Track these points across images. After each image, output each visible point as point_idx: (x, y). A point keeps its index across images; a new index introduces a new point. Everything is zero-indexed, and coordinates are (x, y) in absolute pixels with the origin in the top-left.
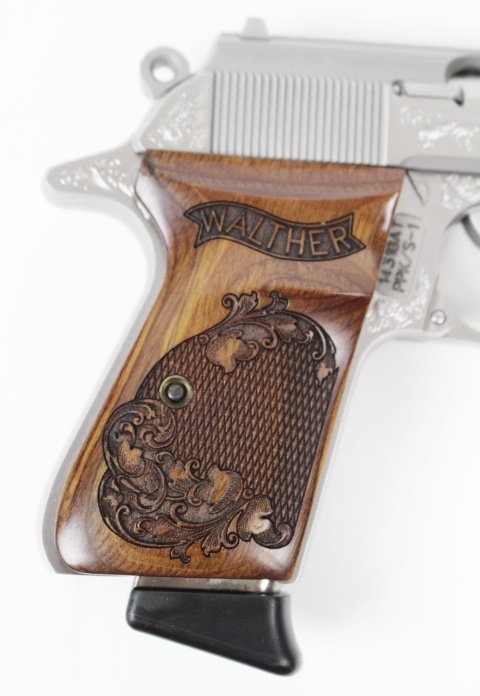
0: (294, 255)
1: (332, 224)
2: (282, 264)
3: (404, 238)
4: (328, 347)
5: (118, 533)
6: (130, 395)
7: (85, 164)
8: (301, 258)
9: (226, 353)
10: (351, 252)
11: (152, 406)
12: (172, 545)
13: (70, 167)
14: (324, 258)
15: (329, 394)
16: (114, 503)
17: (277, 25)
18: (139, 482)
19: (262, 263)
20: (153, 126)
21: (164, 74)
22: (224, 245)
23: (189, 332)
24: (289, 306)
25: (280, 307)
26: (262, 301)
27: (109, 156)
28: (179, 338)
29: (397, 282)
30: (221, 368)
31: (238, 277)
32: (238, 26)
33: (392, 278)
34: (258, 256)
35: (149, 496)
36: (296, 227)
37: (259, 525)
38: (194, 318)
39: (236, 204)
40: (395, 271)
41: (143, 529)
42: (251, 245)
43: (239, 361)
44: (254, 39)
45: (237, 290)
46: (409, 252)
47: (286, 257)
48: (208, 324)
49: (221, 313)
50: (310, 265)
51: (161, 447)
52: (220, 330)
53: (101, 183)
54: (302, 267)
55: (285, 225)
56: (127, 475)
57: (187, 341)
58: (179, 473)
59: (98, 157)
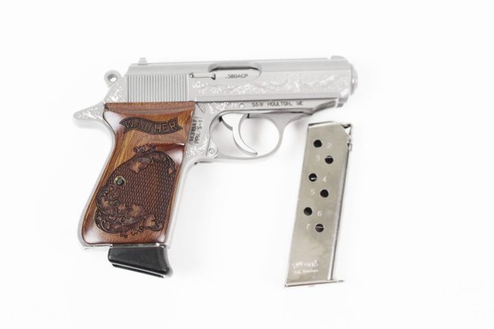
0: (157, 132)
1: (170, 121)
2: (153, 136)
3: (198, 125)
4: (172, 163)
5: (102, 229)
6: (104, 185)
7: (85, 110)
8: (160, 133)
9: (136, 167)
10: (177, 130)
11: (112, 186)
12: (121, 232)
13: (81, 112)
14: (168, 133)
15: (174, 179)
16: (100, 219)
17: (151, 59)
18: (108, 212)
19: (147, 136)
20: (108, 96)
21: (113, 80)
22: (133, 131)
23: (123, 160)
24: (157, 149)
25: (153, 150)
26: (147, 149)
27: (94, 107)
28: (120, 163)
29: (196, 140)
30: (135, 172)
31: (138, 141)
32: (137, 61)
33: (194, 139)
34: (145, 134)
35: (112, 216)
36: (158, 123)
37: (150, 223)
38: (124, 157)
39: (137, 118)
40: (195, 137)
41: (111, 227)
42: (143, 131)
43: (140, 169)
44: (143, 65)
45: (138, 145)
46: (199, 130)
47: (155, 134)
48: (129, 158)
49: (133, 153)
50: (163, 135)
51: (115, 199)
52: (133, 159)
53: (91, 116)
54: (160, 136)
55: (154, 123)
56: (104, 210)
57: (123, 164)
58: (122, 208)
59: (91, 108)
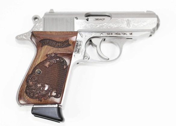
0: (59, 47)
1: (65, 41)
2: (56, 49)
3: (79, 44)
4: (66, 63)
5: (29, 97)
6: (30, 73)
7: (22, 35)
8: (60, 47)
9: (47, 64)
10: (69, 46)
11: (34, 74)
12: (39, 98)
13: (20, 36)
14: (64, 47)
15: (66, 71)
16: (28, 91)
17: (55, 11)
18: (32, 87)
19: (53, 49)
20: (33, 27)
21: (36, 20)
22: (46, 46)
23: (40, 61)
24: (58, 56)
25: (56, 56)
26: (53, 55)
27: (26, 33)
28: (39, 62)
29: (78, 51)
30: (46, 67)
31: (49, 51)
32: (48, 11)
33: (77, 51)
34: (52, 48)
35: (34, 90)
36: (59, 42)
37: (54, 94)
38: (41, 59)
40: (78, 50)
41: (33, 96)
42: (51, 46)
43: (49, 66)
45: (48, 53)
46: (80, 46)
47: (57, 47)
48: (44, 60)
49: (46, 58)
50: (61, 49)
51: (36, 81)
52: (46, 61)
53: (25, 38)
54: (60, 49)
55: (57, 42)
56: (30, 86)
57: (40, 63)
58: (39, 85)
59: (25, 34)
